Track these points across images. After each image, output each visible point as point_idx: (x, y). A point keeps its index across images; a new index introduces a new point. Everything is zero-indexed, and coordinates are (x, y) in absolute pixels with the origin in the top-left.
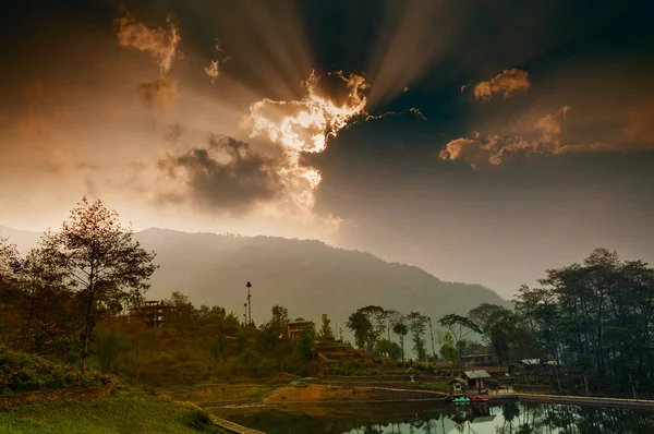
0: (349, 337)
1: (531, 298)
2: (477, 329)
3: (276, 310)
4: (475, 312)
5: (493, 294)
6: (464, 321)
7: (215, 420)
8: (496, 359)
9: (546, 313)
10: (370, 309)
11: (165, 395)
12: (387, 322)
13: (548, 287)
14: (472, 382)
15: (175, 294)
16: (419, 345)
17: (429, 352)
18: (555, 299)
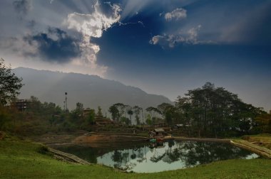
0: (109, 116)
1: (181, 101)
2: (160, 112)
3: (78, 105)
4: (160, 106)
5: (167, 99)
6: (156, 110)
7: (51, 150)
8: (167, 124)
9: (187, 107)
10: (118, 104)
11: (28, 140)
12: (125, 110)
13: (188, 97)
14: (157, 133)
15: (32, 97)
16: (138, 119)
17: (141, 122)
18: (190, 101)
